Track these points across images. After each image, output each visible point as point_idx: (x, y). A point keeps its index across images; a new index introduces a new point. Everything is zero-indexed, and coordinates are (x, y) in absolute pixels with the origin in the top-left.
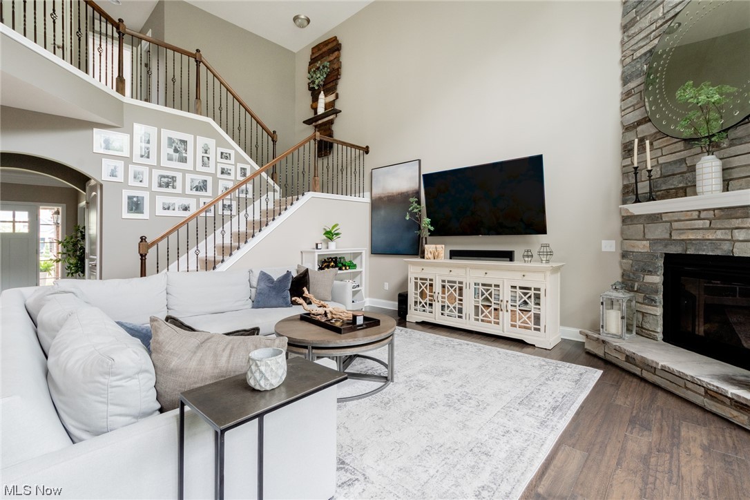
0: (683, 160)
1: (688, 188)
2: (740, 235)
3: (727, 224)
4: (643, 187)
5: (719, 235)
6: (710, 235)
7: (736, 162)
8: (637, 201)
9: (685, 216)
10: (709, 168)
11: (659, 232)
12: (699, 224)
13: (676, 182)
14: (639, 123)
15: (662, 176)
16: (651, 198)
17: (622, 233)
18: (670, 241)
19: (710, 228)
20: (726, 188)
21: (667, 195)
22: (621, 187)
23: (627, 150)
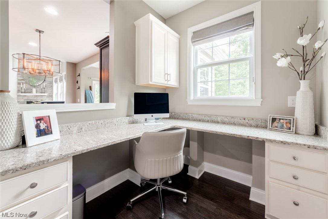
0: (30, 88)
1: (31, 92)
2: (38, 99)
3: (36, 97)
4: (23, 91)
5: (35, 99)
6: (34, 99)
7: (37, 90)
8: (22, 93)
9: (31, 96)
10: (34, 90)
11: (26, 98)
12: (33, 97)
13: (29, 91)
14: (22, 80)
15: (26, 90)
16: (25, 93)
17: (17, 98)
18: (28, 99)
19: (34, 98)
20: (36, 93)
21: (27, 93)
22: (17, 90)
23: (19, 84)
